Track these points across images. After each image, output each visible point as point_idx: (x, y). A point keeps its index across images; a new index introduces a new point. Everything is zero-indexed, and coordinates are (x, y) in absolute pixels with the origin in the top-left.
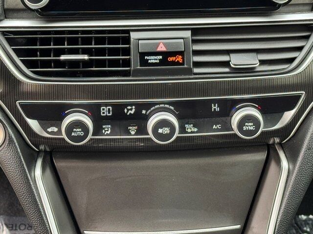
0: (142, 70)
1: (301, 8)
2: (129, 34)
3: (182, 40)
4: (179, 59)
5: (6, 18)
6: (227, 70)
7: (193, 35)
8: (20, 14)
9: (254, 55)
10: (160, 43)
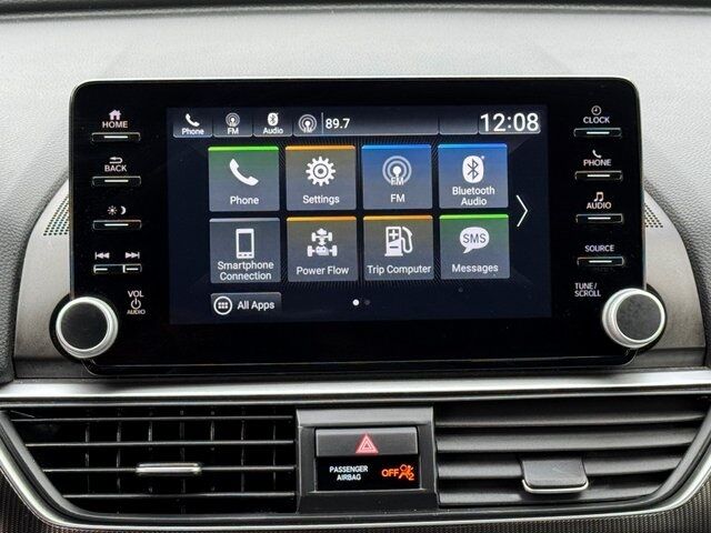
0: (323, 496)
1: (680, 358)
2: (295, 415)
3: (413, 430)
4: (407, 472)
5: (16, 378)
6: (515, 497)
7: (437, 416)
8: (48, 370)
9: (575, 463)
10: (363, 436)
